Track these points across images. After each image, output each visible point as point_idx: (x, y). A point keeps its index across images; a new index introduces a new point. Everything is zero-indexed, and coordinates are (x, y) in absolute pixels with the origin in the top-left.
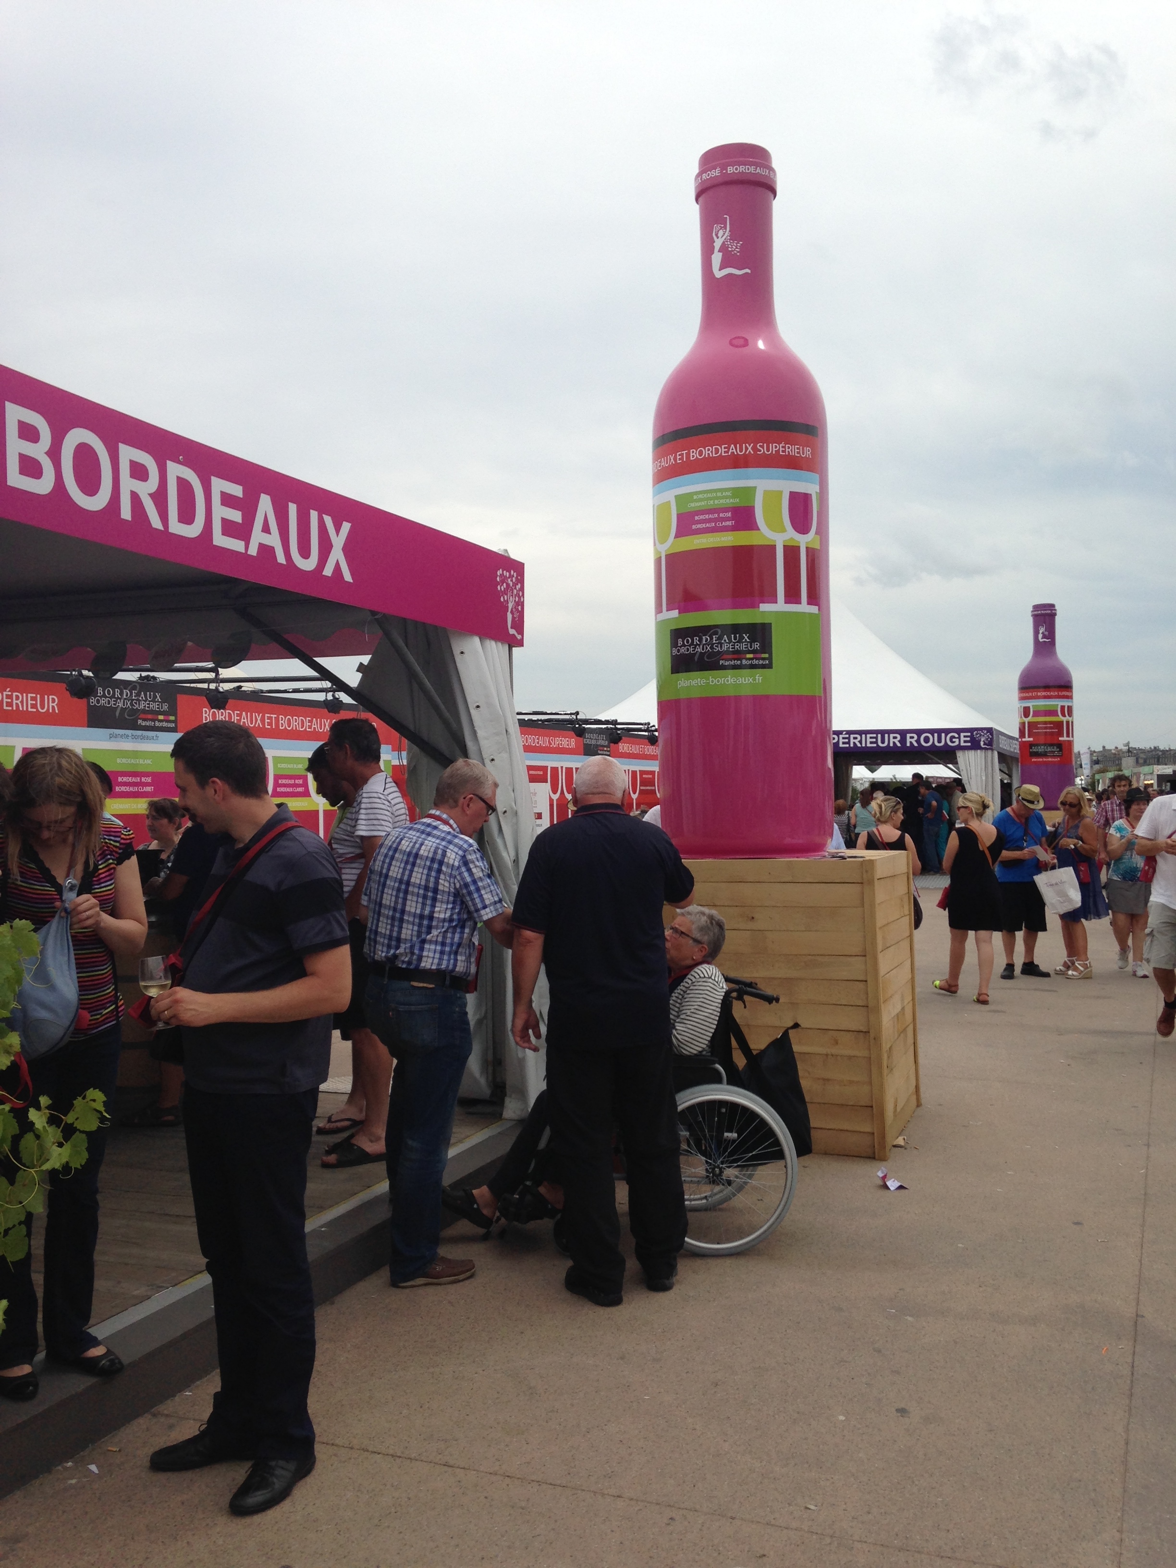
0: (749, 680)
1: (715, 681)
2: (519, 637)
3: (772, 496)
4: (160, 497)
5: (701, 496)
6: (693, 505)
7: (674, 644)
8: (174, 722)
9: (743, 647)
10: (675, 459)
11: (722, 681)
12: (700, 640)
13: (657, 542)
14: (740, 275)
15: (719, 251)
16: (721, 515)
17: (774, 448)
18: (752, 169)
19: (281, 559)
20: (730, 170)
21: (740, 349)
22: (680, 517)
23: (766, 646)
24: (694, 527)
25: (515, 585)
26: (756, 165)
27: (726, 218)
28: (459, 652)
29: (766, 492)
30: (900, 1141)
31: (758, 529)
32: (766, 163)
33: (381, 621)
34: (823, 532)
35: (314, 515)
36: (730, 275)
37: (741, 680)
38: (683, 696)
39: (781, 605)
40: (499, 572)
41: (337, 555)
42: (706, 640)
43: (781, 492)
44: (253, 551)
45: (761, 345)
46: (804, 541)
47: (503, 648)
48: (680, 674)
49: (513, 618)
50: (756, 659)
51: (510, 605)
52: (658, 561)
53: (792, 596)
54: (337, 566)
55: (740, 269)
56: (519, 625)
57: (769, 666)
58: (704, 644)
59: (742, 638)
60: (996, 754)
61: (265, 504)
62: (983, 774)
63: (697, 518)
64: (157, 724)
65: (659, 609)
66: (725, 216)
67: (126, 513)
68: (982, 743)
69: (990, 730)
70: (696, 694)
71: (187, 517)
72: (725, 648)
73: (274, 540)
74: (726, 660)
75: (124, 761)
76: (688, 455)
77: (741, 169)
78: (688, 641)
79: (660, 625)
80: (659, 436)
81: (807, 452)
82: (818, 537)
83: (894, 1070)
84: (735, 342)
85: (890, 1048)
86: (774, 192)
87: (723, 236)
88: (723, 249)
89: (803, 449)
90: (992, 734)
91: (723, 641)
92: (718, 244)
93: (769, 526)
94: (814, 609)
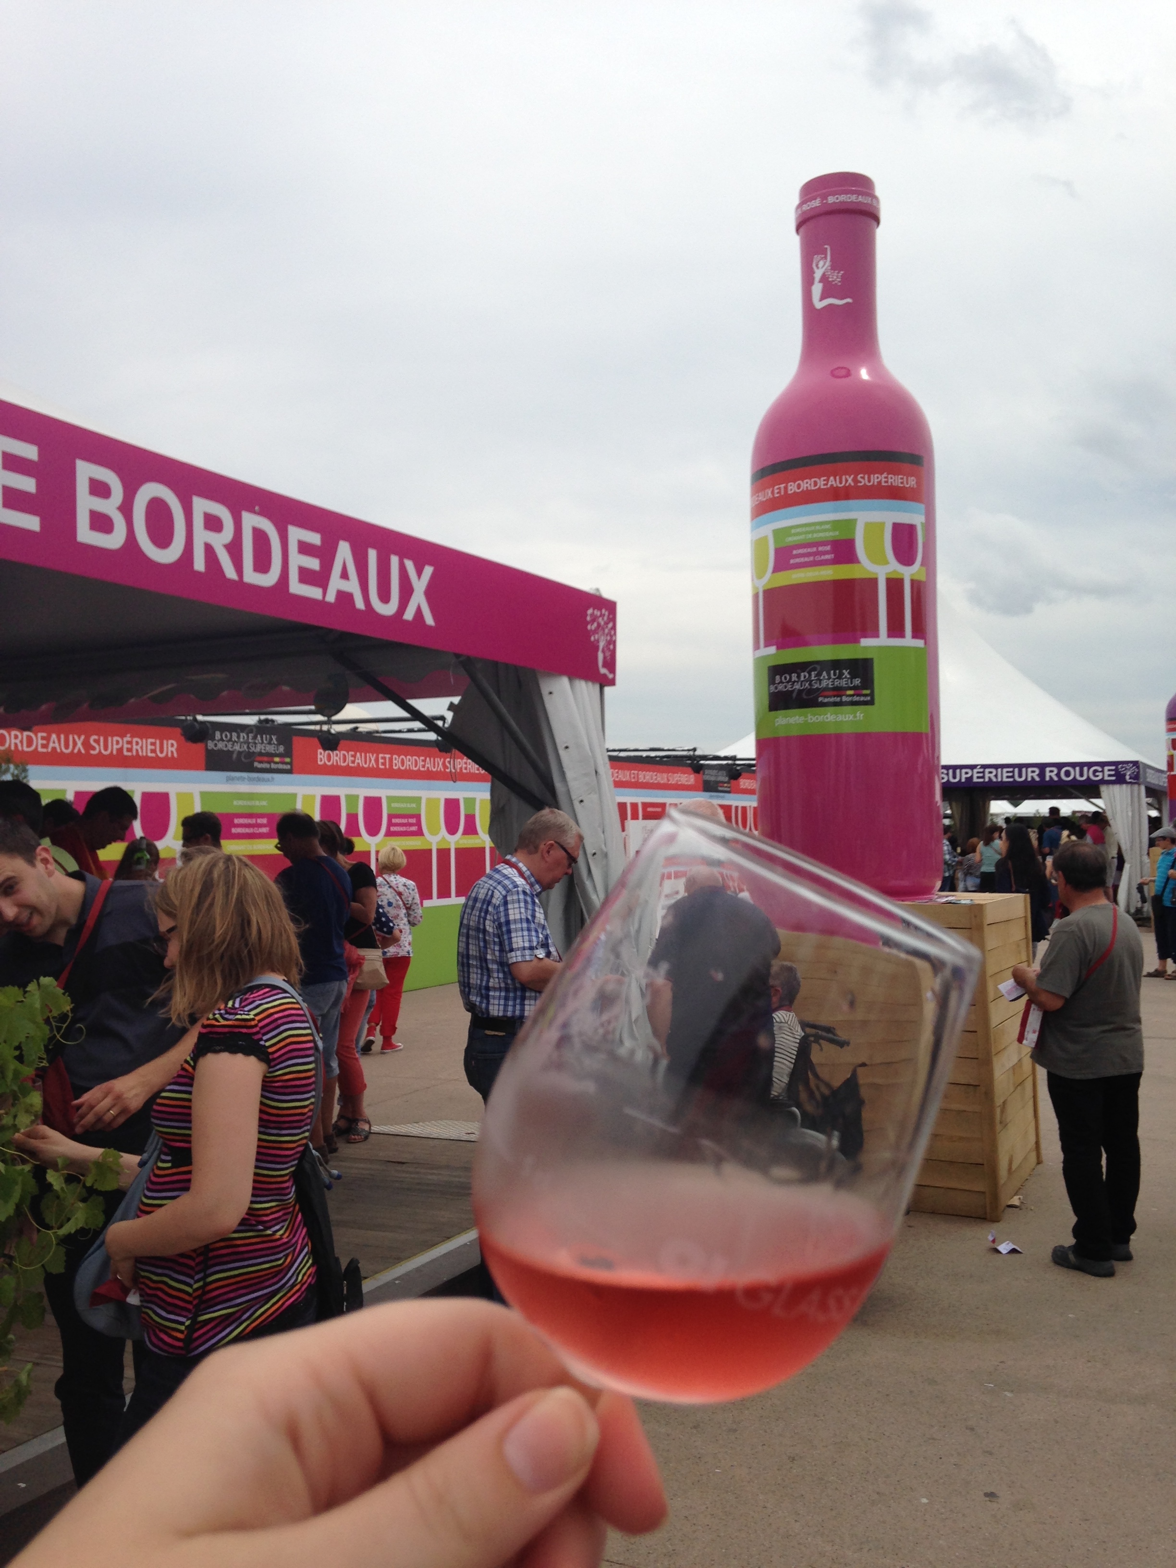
0: (849, 717)
1: (814, 719)
2: (611, 676)
3: (873, 528)
4: (235, 549)
5: (798, 530)
6: (790, 539)
7: (772, 681)
8: (291, 763)
9: (843, 683)
10: (773, 493)
11: (821, 718)
12: (799, 677)
13: (754, 577)
14: (840, 305)
15: (820, 282)
16: (820, 549)
17: (875, 479)
18: (854, 198)
19: (360, 604)
20: (831, 200)
21: (843, 380)
22: (778, 551)
23: (868, 682)
24: (792, 561)
25: (607, 623)
26: (858, 193)
27: (827, 248)
28: (547, 693)
29: (868, 525)
30: (1015, 1201)
31: (858, 562)
32: (868, 191)
33: (467, 663)
34: (929, 563)
35: (394, 560)
36: (830, 305)
37: (840, 718)
38: (782, 734)
39: (883, 640)
40: (590, 611)
41: (418, 599)
42: (805, 677)
43: (883, 524)
44: (331, 597)
45: (864, 374)
46: (908, 573)
47: (594, 688)
48: (779, 712)
49: (605, 658)
50: (858, 695)
51: (602, 644)
52: (756, 597)
53: (896, 630)
54: (419, 611)
55: (842, 299)
56: (611, 664)
57: (871, 703)
58: (802, 681)
59: (841, 674)
60: (1143, 788)
61: (344, 551)
62: (1130, 809)
63: (795, 552)
64: (273, 766)
65: (756, 647)
66: (826, 246)
67: (199, 564)
68: (1127, 777)
69: (1136, 763)
70: (795, 732)
71: (262, 565)
72: (824, 684)
73: (352, 586)
74: (826, 697)
75: (240, 803)
76: (786, 488)
77: (843, 198)
78: (786, 678)
79: (758, 662)
80: (756, 470)
81: (912, 482)
82: (924, 569)
83: (1009, 1125)
84: (836, 373)
85: (1004, 1103)
86: (877, 220)
87: (823, 266)
88: (824, 279)
89: (907, 480)
90: (1138, 767)
91: (822, 678)
92: (818, 274)
93: (870, 557)
94: (919, 643)
